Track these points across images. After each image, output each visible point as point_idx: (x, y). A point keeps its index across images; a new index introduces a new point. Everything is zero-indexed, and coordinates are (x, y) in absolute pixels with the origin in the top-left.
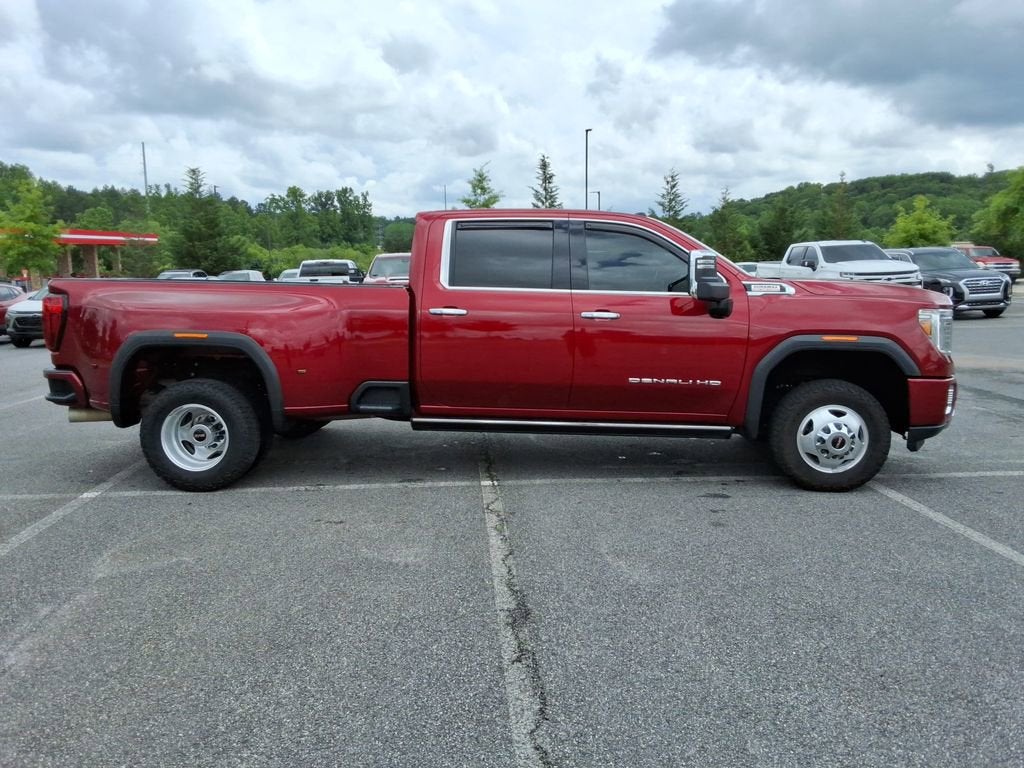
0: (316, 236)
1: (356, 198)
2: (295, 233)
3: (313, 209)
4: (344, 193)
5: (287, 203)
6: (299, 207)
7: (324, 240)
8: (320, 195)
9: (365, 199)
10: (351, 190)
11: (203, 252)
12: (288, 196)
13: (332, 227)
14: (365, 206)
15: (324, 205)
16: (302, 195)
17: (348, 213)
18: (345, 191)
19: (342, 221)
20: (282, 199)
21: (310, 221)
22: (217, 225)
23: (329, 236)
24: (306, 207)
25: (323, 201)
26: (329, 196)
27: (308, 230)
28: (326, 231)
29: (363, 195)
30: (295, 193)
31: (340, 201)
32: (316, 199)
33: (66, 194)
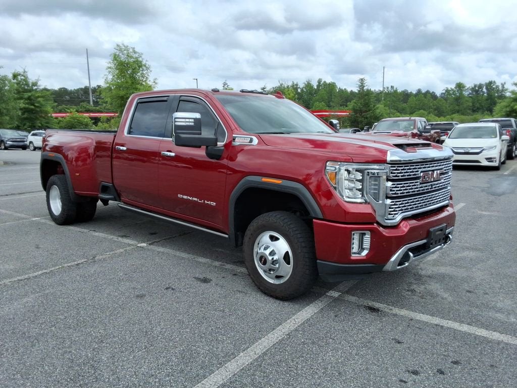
0: (470, 109)
1: (497, 87)
2: (457, 108)
3: (470, 94)
4: (490, 85)
5: (455, 91)
6: (461, 94)
7: (474, 111)
8: (475, 86)
9: (503, 86)
10: (494, 82)
11: (360, 119)
12: (456, 88)
13: (480, 103)
14: (503, 91)
15: (477, 91)
16: (464, 87)
17: (491, 96)
18: (491, 83)
19: (487, 100)
20: (452, 90)
21: (467, 101)
22: (369, 106)
23: (478, 108)
24: (466, 93)
25: (476, 90)
26: (480, 86)
27: (465, 106)
28: (476, 106)
29: (502, 84)
30: (460, 86)
31: (487, 88)
32: (473, 88)
33: (349, 94)
